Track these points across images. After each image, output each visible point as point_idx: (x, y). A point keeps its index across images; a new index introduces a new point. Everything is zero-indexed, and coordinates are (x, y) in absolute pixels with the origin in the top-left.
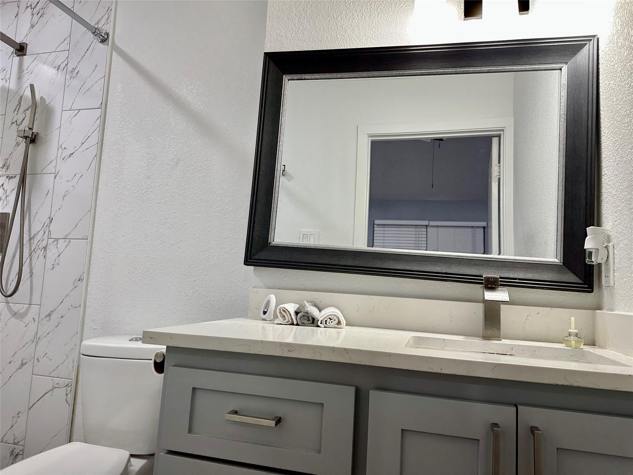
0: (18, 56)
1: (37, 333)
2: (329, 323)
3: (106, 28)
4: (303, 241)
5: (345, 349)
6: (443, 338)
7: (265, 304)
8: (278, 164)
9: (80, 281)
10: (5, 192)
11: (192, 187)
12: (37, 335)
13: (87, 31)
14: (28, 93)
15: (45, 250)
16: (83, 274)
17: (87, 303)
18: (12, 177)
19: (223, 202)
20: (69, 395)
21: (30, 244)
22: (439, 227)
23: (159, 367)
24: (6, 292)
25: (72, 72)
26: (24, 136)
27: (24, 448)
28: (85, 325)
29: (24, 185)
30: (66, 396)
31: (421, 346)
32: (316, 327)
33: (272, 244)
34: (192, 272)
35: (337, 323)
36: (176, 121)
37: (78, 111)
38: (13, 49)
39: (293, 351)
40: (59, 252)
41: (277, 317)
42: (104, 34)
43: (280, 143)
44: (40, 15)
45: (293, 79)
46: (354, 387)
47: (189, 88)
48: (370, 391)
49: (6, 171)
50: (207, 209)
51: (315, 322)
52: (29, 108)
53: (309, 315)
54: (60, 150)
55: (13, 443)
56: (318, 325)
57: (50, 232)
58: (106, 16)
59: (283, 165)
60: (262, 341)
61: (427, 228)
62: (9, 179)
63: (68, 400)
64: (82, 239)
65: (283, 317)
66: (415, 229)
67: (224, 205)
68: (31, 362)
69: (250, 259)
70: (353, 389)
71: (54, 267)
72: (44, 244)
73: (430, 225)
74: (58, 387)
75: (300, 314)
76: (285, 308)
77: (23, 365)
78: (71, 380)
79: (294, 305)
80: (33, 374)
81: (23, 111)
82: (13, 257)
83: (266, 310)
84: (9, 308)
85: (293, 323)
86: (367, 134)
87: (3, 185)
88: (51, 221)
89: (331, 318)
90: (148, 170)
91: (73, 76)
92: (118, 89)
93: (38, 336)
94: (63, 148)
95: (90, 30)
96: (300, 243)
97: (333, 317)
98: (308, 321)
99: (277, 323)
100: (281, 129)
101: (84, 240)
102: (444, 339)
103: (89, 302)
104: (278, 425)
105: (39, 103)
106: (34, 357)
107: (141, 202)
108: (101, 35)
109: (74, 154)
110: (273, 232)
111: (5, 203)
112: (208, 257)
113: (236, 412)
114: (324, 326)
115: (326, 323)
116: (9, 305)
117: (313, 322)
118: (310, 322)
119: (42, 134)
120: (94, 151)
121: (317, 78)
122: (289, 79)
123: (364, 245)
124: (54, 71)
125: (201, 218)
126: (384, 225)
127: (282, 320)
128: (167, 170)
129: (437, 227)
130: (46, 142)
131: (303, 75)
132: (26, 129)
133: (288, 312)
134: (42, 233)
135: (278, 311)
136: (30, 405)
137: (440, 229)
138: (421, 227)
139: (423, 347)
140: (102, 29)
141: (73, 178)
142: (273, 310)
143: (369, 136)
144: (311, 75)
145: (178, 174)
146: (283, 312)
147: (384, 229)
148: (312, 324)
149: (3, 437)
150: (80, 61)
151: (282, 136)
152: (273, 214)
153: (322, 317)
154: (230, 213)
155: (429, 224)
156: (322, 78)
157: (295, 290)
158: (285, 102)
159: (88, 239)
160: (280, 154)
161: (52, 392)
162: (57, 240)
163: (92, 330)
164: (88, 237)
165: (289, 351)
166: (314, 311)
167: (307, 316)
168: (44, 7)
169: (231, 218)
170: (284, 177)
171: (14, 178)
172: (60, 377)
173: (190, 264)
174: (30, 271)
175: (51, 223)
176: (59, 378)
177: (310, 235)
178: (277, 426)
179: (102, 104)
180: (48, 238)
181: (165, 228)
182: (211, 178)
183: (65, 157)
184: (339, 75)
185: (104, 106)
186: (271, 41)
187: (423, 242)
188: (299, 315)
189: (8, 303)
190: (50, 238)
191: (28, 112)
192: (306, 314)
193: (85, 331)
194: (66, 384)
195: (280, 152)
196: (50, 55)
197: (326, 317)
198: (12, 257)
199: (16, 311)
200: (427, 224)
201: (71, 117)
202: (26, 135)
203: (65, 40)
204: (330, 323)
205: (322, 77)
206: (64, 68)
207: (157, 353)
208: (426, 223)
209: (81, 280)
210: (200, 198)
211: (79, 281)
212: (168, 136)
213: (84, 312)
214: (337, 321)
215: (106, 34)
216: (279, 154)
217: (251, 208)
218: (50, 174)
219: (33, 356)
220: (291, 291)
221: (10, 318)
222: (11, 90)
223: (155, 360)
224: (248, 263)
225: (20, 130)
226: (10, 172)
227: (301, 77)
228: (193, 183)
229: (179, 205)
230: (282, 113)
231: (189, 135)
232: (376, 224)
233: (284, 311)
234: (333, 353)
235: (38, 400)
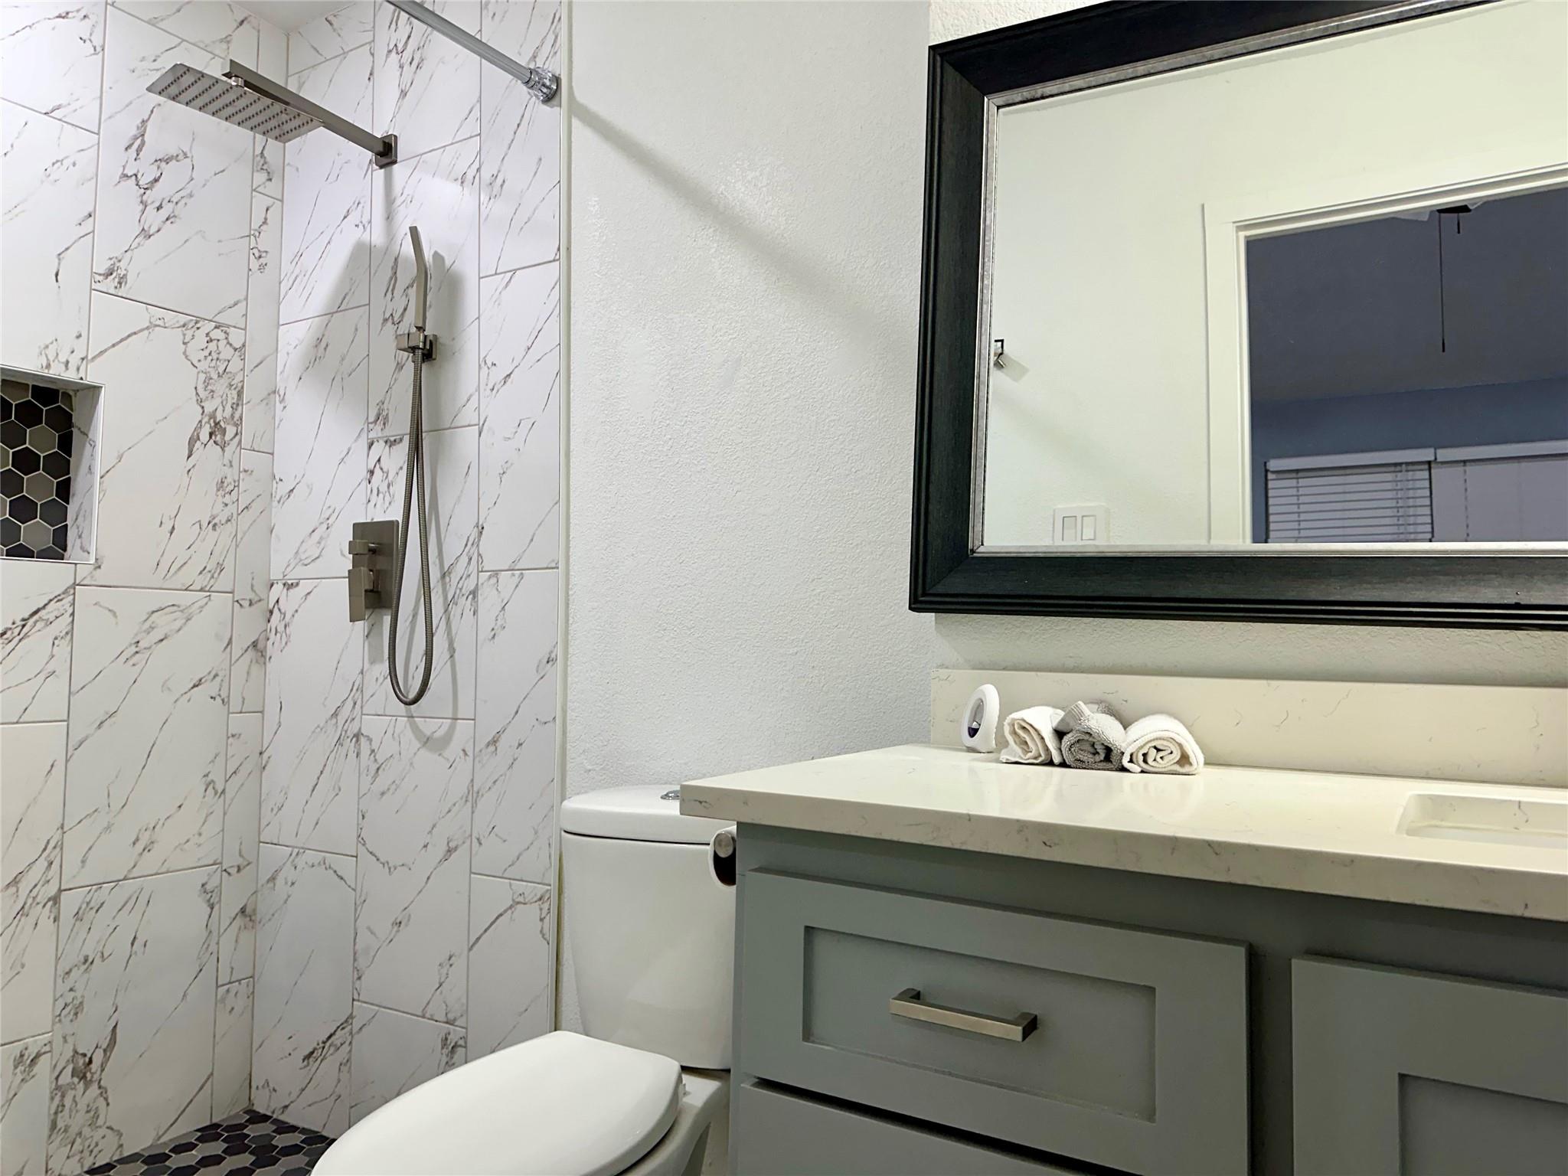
0: (381, 167)
1: (472, 780)
2: (1155, 760)
3: (551, 66)
4: (1063, 539)
5: (1210, 844)
6: (1518, 799)
7: (973, 708)
8: (983, 338)
9: (551, 663)
10: (385, 475)
11: (773, 426)
12: (473, 786)
13: (514, 81)
14: (408, 249)
15: (474, 597)
16: (554, 647)
17: (569, 711)
18: (395, 441)
19: (848, 454)
20: (547, 920)
21: (444, 585)
22: (1468, 464)
23: (725, 869)
24: (405, 694)
25: (491, 184)
26: (409, 347)
27: (467, 1033)
28: (568, 763)
29: (420, 456)
30: (541, 923)
31: (1444, 824)
32: (1116, 770)
33: (978, 553)
34: (787, 633)
35: (1177, 759)
36: (725, 266)
37: (512, 273)
38: (370, 153)
39: (1055, 844)
40: (502, 601)
41: (1006, 744)
42: (550, 80)
43: (986, 282)
44: (415, 63)
45: (1011, 102)
46: (1242, 946)
47: (749, 178)
48: (1294, 961)
49: (382, 429)
50: (810, 475)
51: (1114, 758)
52: (414, 281)
53: (1094, 738)
54: (485, 370)
55: (445, 1020)
56: (1123, 766)
57: (480, 559)
58: (551, 38)
59: (996, 341)
60: (969, 815)
61: (1430, 469)
62: (390, 446)
63: (544, 932)
64: (547, 568)
65: (1021, 744)
66: (1394, 474)
67: (850, 462)
68: (465, 845)
69: (924, 594)
70: (1239, 954)
71: (495, 635)
72: (470, 585)
73: (1438, 460)
74: (522, 900)
75: (1069, 735)
76: (1024, 721)
77: (450, 851)
78: (549, 888)
79: (1049, 710)
80: (471, 873)
81: (403, 291)
82: (414, 616)
83: (975, 725)
84: (416, 729)
85: (1052, 760)
86: (1234, 222)
87: (379, 460)
88: (481, 533)
89: (1159, 747)
90: (672, 396)
91: (494, 193)
92: (592, 209)
93: (475, 789)
94: (489, 364)
95: (518, 78)
96: (1056, 544)
97: (1165, 743)
98: (1094, 754)
99: (1007, 759)
100: (987, 243)
101: (551, 570)
102: (1520, 802)
103: (572, 710)
104: (1030, 1037)
105: (432, 268)
106: (471, 836)
107: (663, 473)
108: (544, 85)
109: (512, 376)
110: (979, 522)
111: (388, 499)
112: (822, 594)
113: (916, 997)
114: (1139, 770)
115: (1145, 761)
116: (415, 721)
117: (1108, 757)
118: (1097, 758)
119: (443, 339)
120: (553, 363)
121: (1077, 87)
122: (1001, 103)
123: (1244, 538)
124: (456, 187)
125: (799, 498)
126: (1297, 471)
127: (1019, 750)
128: (713, 389)
129: (1462, 464)
130: (454, 354)
131: (1038, 86)
132: (411, 331)
133: (1036, 730)
134: (464, 559)
135: (1007, 730)
136: (471, 938)
137: (1470, 469)
138: (1410, 468)
139: (1450, 824)
140: (543, 71)
141: (515, 431)
142: (995, 724)
143: (1239, 229)
144: (1058, 81)
145: (738, 397)
146: (1021, 732)
147: (1298, 483)
148: (1105, 764)
149: (426, 1007)
150: (506, 155)
151: (989, 261)
152: (976, 475)
153: (1133, 745)
154: (866, 481)
155: (1436, 459)
156: (1094, 84)
157: (1051, 670)
158: (992, 169)
159: (558, 568)
160: (987, 311)
161: (513, 913)
162: (496, 573)
163: (582, 772)
164: (558, 562)
165: (1045, 843)
166: (1108, 729)
167: (1087, 740)
168: (421, 45)
169: (871, 493)
170: (1002, 372)
171: (399, 443)
172: (524, 879)
173: (781, 613)
174: (449, 645)
175: (480, 537)
176: (522, 881)
177: (1083, 517)
178: (1027, 1039)
179: (559, 249)
180: (478, 572)
181: (719, 529)
182: (814, 398)
183: (495, 384)
184: (1141, 67)
185: (565, 253)
186: (946, 13)
187: (1420, 511)
188: (1066, 739)
189: (413, 717)
190: (482, 571)
191: (412, 292)
192: (1087, 737)
193: (569, 774)
194: (538, 896)
195: (985, 306)
196: (445, 153)
197: (1145, 745)
198: (411, 618)
199: (428, 733)
200: (1432, 458)
201: (498, 291)
202: (412, 344)
203: (470, 112)
204: (1158, 759)
205: (1091, 81)
206: (474, 177)
207: (718, 835)
208: (1427, 454)
209: (553, 660)
210: (793, 451)
211: (548, 662)
212: (709, 307)
213: (564, 733)
214: (1177, 756)
215: (555, 80)
216: (984, 310)
217: (917, 462)
218: (469, 426)
219: (468, 833)
220: (1039, 673)
221: (418, 750)
222: (375, 246)
223: (715, 852)
224: (919, 606)
225: (401, 333)
226: (391, 431)
227: (1033, 93)
228: (774, 415)
229: (745, 472)
230: (986, 199)
231: (757, 298)
232: (1271, 469)
233: (1024, 728)
234: (1172, 853)
235: (486, 931)
